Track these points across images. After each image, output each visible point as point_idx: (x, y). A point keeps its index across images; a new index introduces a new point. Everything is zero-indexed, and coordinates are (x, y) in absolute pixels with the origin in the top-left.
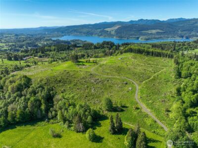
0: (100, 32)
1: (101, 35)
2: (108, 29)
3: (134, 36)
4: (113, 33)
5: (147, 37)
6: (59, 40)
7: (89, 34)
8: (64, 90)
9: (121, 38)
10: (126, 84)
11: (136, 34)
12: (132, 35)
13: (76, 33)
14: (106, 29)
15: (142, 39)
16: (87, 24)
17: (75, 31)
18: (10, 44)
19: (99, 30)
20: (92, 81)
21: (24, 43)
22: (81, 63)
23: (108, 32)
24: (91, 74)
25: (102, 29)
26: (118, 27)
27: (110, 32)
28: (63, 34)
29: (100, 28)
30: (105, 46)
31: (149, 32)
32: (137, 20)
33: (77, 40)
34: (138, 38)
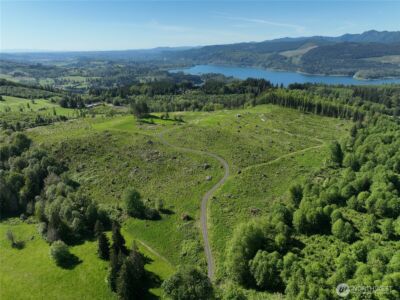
0: (269, 59)
1: (269, 66)
2: (288, 54)
3: (343, 70)
4: (296, 61)
5: (372, 72)
6: (182, 73)
7: (245, 62)
8: (84, 167)
9: (312, 72)
10: (207, 167)
11: (348, 64)
12: (338, 67)
13: (219, 61)
14: (284, 54)
15: (360, 76)
16: (248, 42)
17: (218, 56)
18: (94, 78)
19: (268, 55)
20: (144, 155)
21: (115, 77)
22: (149, 120)
23: (286, 58)
24: (150, 142)
25: (274, 53)
26: (311, 48)
27: (291, 58)
28: (195, 63)
29: (271, 52)
30: (249, 88)
31: (383, 60)
32: (361, 32)
33: (215, 75)
34: (351, 74)
